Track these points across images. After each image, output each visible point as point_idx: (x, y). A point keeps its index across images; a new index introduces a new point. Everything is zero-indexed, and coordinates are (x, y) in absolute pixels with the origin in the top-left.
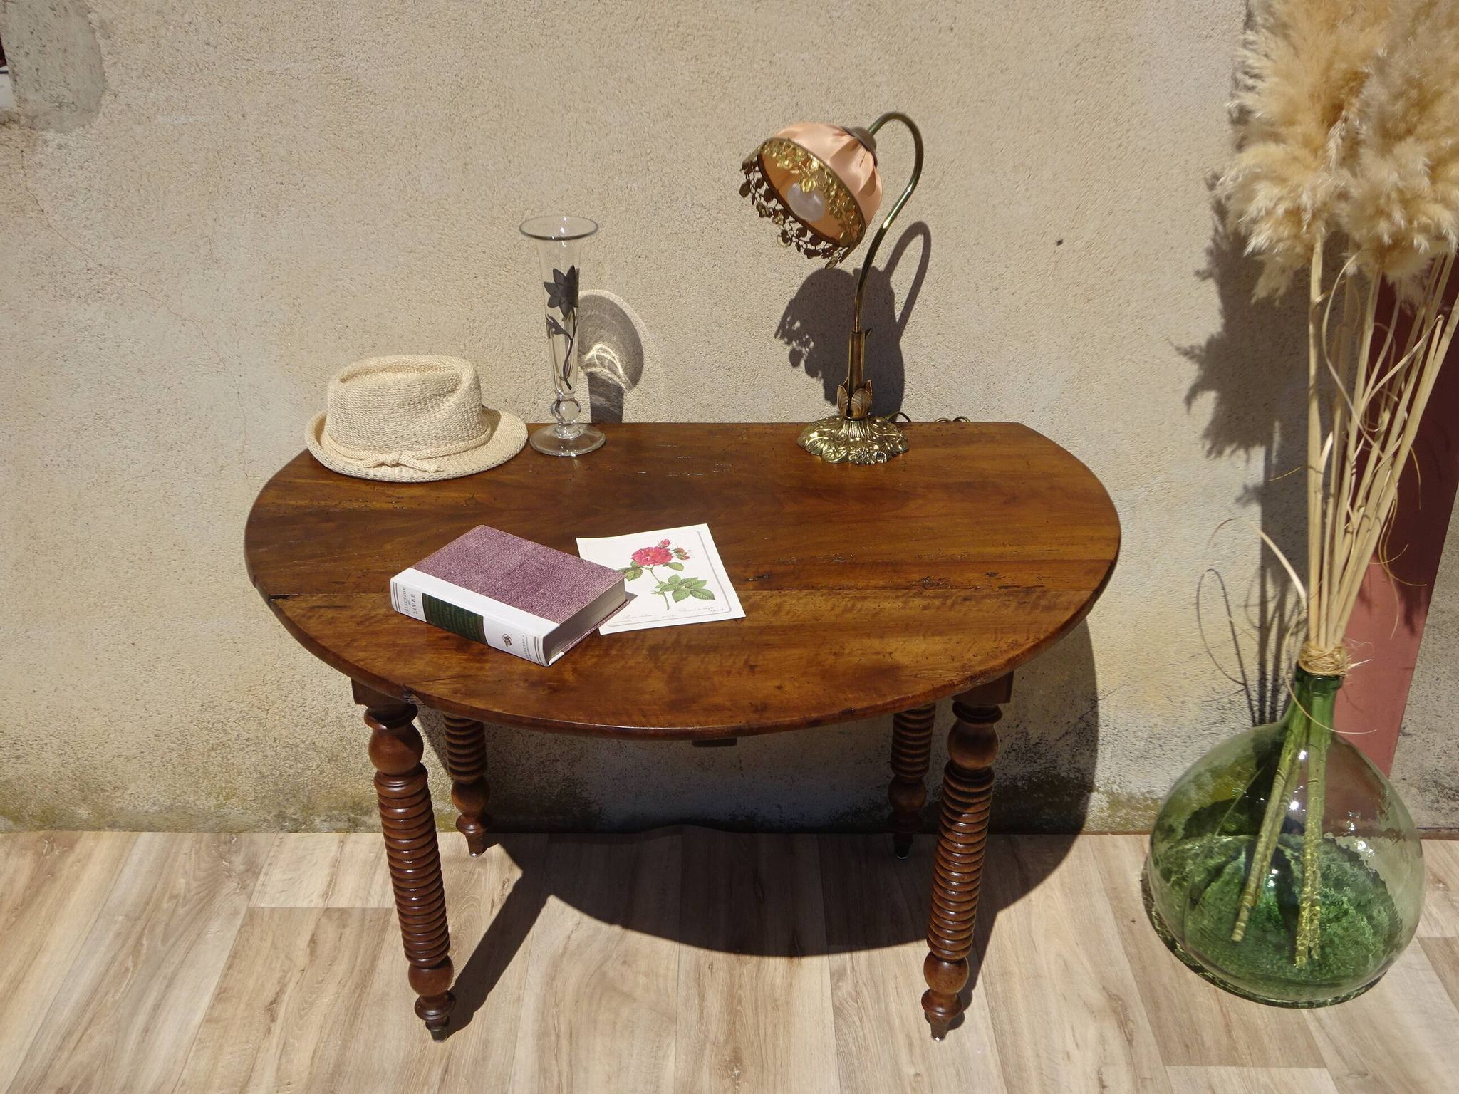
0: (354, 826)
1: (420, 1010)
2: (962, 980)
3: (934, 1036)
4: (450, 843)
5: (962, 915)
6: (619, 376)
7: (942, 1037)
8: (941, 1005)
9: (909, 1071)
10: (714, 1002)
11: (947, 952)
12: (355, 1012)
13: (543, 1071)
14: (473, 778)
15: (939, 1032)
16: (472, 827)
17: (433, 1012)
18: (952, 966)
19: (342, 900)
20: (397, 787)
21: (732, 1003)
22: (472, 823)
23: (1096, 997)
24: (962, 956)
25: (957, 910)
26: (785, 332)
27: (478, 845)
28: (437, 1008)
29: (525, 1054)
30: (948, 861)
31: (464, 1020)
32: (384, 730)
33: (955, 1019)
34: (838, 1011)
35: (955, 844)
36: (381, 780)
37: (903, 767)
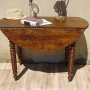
0: (8, 62)
1: (14, 77)
4: (18, 64)
6: (37, 12)
9: (66, 84)
10: (45, 78)
11: (70, 71)
12: (7, 78)
13: (27, 84)
14: (20, 56)
18: (71, 73)
19: (6, 68)
21: (47, 78)
22: (20, 61)
23: (87, 79)
26: (54, 8)
27: (21, 64)
29: (25, 82)
32: (11, 43)
34: (59, 79)
37: (66, 56)
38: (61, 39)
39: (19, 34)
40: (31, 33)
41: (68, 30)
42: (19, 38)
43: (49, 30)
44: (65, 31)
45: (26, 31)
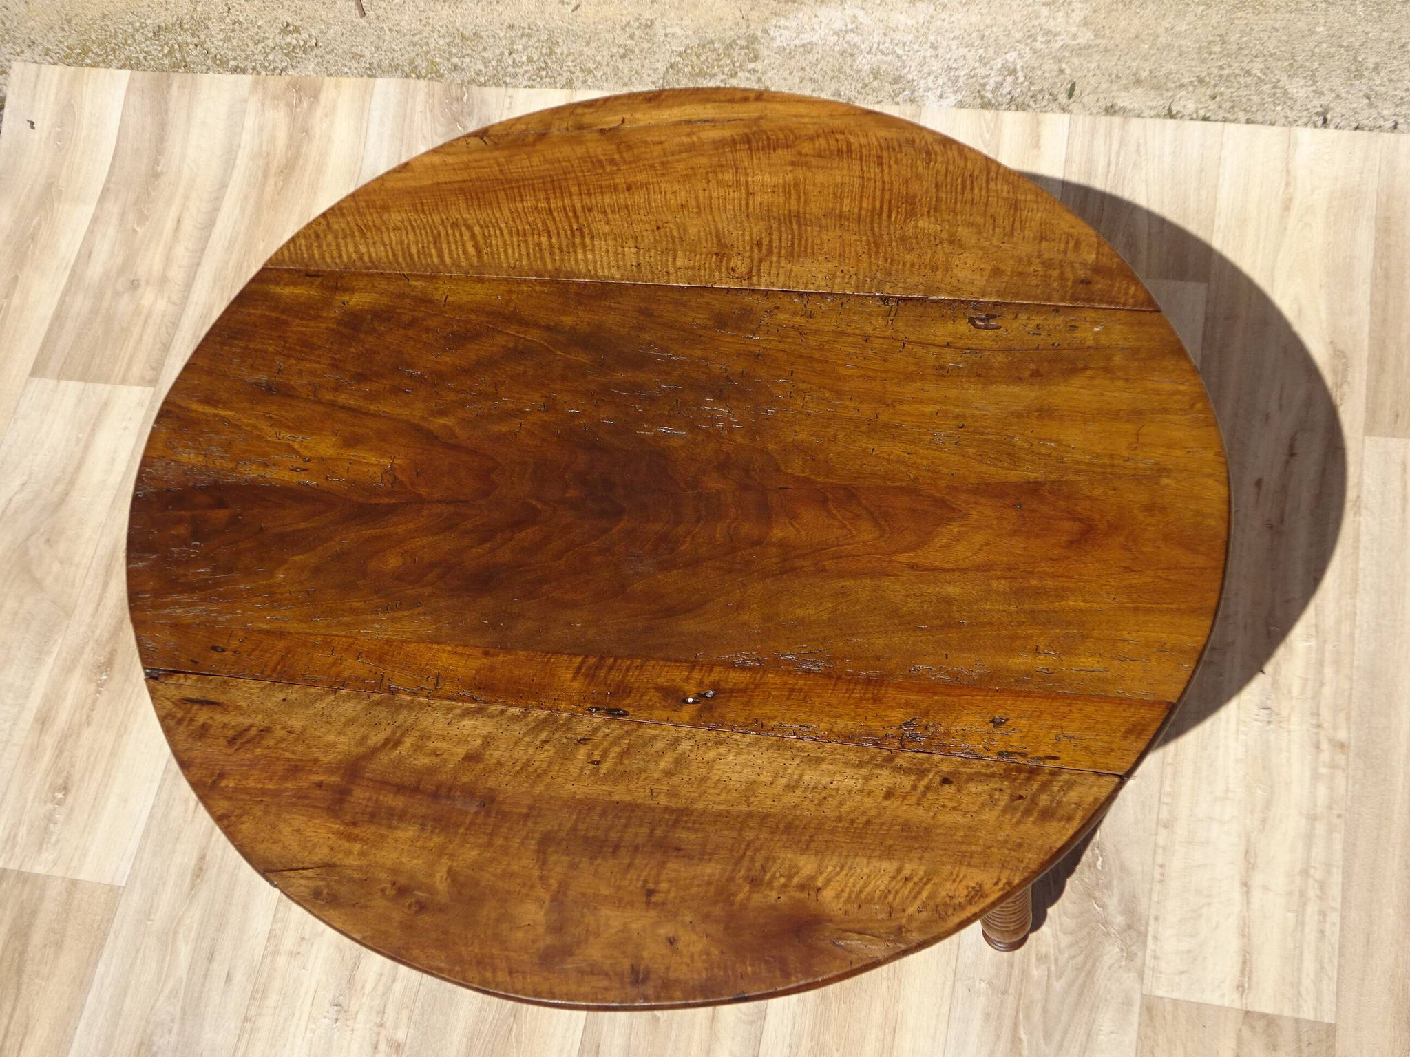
39: (329, 746)
40: (463, 759)
41: (904, 765)
42: (318, 793)
43: (680, 749)
44: (864, 771)
45: (412, 727)
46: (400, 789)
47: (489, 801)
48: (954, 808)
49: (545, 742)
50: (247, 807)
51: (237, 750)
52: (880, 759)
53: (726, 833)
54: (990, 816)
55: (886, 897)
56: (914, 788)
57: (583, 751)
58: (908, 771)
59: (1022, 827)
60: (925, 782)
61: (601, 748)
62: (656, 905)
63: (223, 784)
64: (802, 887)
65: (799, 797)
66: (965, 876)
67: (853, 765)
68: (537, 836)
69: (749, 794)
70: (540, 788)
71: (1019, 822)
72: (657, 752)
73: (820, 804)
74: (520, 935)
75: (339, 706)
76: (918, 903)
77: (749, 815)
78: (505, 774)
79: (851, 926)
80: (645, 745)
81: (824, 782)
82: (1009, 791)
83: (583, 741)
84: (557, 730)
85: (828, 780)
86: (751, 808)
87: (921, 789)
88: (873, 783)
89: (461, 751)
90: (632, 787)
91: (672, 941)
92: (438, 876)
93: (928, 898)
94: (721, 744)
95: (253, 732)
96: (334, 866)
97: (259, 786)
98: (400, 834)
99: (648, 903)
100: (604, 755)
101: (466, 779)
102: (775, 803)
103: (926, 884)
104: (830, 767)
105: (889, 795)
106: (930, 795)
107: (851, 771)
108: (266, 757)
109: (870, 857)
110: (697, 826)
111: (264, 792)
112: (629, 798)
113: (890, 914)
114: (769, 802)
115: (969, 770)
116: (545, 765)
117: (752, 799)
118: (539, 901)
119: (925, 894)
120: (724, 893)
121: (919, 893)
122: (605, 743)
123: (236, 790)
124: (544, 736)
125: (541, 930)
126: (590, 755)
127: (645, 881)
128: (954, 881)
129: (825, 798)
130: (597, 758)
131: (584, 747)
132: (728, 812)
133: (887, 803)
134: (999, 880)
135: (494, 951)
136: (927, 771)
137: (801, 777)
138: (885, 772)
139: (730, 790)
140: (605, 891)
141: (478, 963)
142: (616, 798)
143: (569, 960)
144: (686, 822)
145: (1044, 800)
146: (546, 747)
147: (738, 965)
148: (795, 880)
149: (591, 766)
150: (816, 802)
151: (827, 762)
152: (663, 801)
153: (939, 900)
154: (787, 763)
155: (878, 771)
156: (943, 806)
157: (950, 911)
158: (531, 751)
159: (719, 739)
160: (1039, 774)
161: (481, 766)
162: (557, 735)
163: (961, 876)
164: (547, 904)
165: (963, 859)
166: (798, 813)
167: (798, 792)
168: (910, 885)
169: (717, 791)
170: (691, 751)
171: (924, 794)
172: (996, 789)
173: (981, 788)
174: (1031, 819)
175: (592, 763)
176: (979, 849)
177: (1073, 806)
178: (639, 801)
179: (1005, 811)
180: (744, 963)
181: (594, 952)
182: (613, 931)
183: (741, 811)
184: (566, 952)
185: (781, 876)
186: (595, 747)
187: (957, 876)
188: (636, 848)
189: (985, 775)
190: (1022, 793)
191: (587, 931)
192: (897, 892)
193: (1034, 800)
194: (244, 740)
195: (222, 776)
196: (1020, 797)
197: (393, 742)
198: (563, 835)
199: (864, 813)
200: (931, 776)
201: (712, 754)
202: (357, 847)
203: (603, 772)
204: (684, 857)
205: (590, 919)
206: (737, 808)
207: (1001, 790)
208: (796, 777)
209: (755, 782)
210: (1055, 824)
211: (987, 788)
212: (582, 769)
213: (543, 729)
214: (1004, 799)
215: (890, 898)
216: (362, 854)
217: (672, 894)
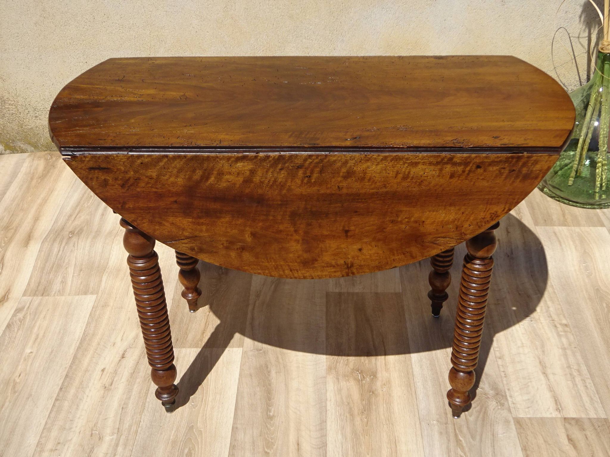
1: (158, 395)
2: (471, 383)
3: (454, 415)
5: (472, 345)
7: (459, 416)
8: (458, 398)
11: (462, 367)
14: (190, 267)
15: (457, 412)
16: (190, 295)
17: (165, 396)
18: (465, 375)
20: (140, 264)
22: (190, 293)
24: (472, 369)
25: (469, 342)
27: (194, 306)
28: (168, 394)
30: (464, 313)
31: (185, 401)
32: (131, 229)
33: (467, 407)
35: (469, 303)
36: (130, 260)
37: (438, 264)
38: (416, 214)
39: (174, 184)
40: (243, 182)
41: (458, 161)
42: (175, 206)
43: (349, 165)
44: (439, 167)
45: (213, 169)
46: (216, 199)
47: (261, 200)
48: (483, 179)
49: (281, 169)
50: (144, 215)
51: (127, 190)
52: (446, 160)
53: (378, 202)
54: (499, 181)
55: (454, 222)
56: (464, 172)
57: (301, 172)
58: (460, 164)
59: (515, 184)
60: (468, 169)
61: (309, 169)
62: (351, 236)
63: (127, 206)
64: (416, 222)
65: (409, 182)
66: (489, 209)
67: (433, 164)
68: (288, 213)
69: (385, 183)
70: (284, 192)
71: (513, 182)
72: (337, 168)
73: (420, 184)
74: (291, 255)
75: (171, 163)
76: (468, 223)
77: (387, 193)
78: (266, 187)
79: (440, 235)
80: (331, 165)
81: (420, 174)
82: (508, 169)
83: (300, 167)
84: (285, 163)
85: (422, 173)
86: (387, 190)
87: (467, 172)
88: (444, 172)
89: (241, 179)
90: (329, 186)
91: (360, 250)
92: (247, 236)
93: (473, 220)
94: (368, 161)
95: (132, 181)
96: (196, 236)
97: (146, 206)
98: (223, 220)
99: (347, 236)
100: (312, 172)
101: (247, 191)
102: (398, 186)
103: (472, 214)
104: (422, 166)
105: (452, 176)
106: (471, 175)
107: (432, 167)
108: (143, 192)
109: (445, 206)
110: (363, 200)
111: (149, 208)
112: (328, 191)
113: (457, 228)
114: (395, 186)
115: (489, 160)
116: (284, 180)
117: (387, 185)
118: (297, 241)
119: (471, 218)
120: (381, 229)
121: (469, 218)
122: (311, 167)
123: (134, 209)
124: (280, 166)
125: (300, 253)
126: (305, 173)
127: (344, 227)
128: (485, 211)
129: (422, 181)
130: (308, 174)
131: (301, 170)
132: (377, 193)
133: (451, 180)
134: (505, 208)
135: (281, 263)
136: (470, 163)
137: (409, 173)
138: (449, 166)
139: (376, 182)
140: (326, 233)
141: (275, 269)
142: (322, 192)
143: (316, 263)
144: (358, 199)
145: (525, 170)
146: (282, 172)
147: (391, 256)
148: (412, 219)
149: (306, 179)
150: (418, 184)
151: (421, 164)
152: (345, 191)
153: (478, 221)
154: (402, 166)
155: (445, 166)
156: (478, 179)
157: (483, 224)
158: (276, 175)
159: (367, 158)
160: (522, 159)
161: (253, 184)
162: (287, 165)
163: (487, 209)
164: (301, 242)
165: (489, 202)
166: (410, 189)
167: (409, 180)
168: (464, 215)
169: (370, 183)
170: (354, 166)
171: (468, 174)
172: (502, 168)
173: (495, 168)
174: (519, 180)
175: (307, 177)
176: (495, 196)
177: (538, 172)
178: (333, 192)
179: (506, 178)
180: (394, 255)
181: (327, 258)
182: (333, 249)
183: (383, 192)
184: (314, 260)
185: (406, 218)
186: (307, 169)
187: (486, 209)
188: (336, 213)
189: (497, 162)
190: (514, 168)
191: (321, 250)
192: (459, 219)
193: (520, 171)
194: (129, 185)
195: (124, 203)
196: (514, 170)
197: (206, 177)
198: (301, 211)
199: (441, 186)
200: (471, 165)
201: (364, 166)
202: (204, 228)
203: (313, 180)
204: (359, 215)
205: (322, 245)
206: (381, 190)
207: (504, 168)
208: (407, 173)
209: (388, 177)
210: (529, 181)
211: (498, 168)
212: (302, 181)
213: (279, 163)
214: (506, 171)
215: (456, 222)
216: (207, 231)
217: (357, 231)
